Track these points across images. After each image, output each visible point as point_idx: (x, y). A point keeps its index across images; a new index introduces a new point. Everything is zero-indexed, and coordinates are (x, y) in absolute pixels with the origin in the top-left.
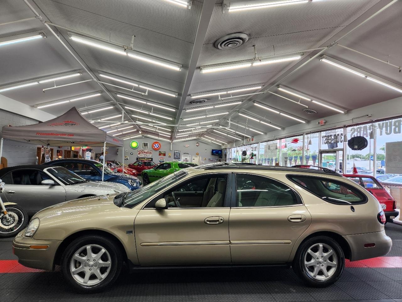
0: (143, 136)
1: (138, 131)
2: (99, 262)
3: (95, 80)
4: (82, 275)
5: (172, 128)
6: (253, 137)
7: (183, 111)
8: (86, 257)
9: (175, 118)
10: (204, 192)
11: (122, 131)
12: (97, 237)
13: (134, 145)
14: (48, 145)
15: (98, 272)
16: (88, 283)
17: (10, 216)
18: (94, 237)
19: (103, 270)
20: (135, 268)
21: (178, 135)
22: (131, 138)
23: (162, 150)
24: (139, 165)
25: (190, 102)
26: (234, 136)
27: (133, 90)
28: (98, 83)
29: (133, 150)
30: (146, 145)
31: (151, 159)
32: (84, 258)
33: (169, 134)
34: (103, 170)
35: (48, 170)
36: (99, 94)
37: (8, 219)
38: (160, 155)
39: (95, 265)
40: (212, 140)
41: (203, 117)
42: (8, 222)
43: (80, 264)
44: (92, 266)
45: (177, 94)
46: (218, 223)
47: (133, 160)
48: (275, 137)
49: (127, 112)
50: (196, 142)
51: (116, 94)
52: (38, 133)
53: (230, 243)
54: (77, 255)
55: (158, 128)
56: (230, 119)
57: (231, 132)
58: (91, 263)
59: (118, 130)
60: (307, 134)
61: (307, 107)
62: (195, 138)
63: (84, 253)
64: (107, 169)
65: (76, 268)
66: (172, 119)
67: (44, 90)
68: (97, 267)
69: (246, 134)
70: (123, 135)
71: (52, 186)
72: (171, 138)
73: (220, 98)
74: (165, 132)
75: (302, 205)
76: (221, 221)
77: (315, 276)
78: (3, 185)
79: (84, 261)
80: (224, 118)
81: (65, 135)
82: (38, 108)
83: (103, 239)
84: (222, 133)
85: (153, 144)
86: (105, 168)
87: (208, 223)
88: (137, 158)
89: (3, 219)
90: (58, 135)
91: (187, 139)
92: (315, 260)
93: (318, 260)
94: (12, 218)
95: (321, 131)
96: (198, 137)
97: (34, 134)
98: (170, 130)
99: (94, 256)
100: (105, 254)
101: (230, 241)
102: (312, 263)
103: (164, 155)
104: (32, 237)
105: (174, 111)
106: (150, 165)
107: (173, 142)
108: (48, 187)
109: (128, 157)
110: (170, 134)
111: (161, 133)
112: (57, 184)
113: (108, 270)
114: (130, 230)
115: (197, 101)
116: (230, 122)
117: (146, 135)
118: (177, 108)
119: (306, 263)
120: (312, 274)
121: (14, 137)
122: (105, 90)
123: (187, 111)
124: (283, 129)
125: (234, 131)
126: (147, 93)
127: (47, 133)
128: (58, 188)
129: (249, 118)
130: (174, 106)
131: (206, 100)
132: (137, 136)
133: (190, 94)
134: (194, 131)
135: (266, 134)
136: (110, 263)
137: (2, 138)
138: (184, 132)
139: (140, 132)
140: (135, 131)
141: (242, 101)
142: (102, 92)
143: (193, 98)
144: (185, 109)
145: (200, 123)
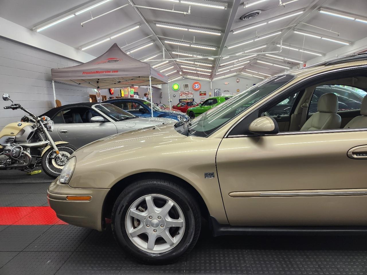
0: (183, 77)
1: (178, 72)
2: (167, 220)
3: (131, 3)
4: (144, 237)
5: (215, 61)
6: (305, 62)
7: (230, 34)
8: (147, 212)
9: (218, 47)
10: (290, 115)
11: (164, 72)
12: (159, 183)
13: (176, 87)
14: (98, 88)
15: (167, 235)
16: (154, 249)
17: (63, 155)
18: (155, 182)
19: (174, 231)
20: (222, 229)
21: (220, 71)
22: (172, 80)
23: (202, 91)
24: (182, 106)
25: (241, 18)
26: (281, 65)
27: (173, 10)
28: (135, 8)
29: (175, 92)
30: (186, 86)
31: (192, 100)
32: (144, 214)
33: (209, 71)
34: (152, 108)
35: (96, 107)
36: (138, 27)
37: (61, 159)
38: (201, 95)
39: (162, 223)
40: (253, 74)
41: (250, 42)
42: (62, 162)
43: (139, 221)
44: (157, 225)
45: (227, 4)
47: (176, 102)
50: (236, 78)
51: (155, 24)
52: (84, 72)
54: (133, 209)
55: (199, 65)
56: (281, 43)
57: (279, 59)
58: (155, 221)
62: (235, 74)
63: (143, 205)
64: (155, 107)
65: (135, 228)
66: (214, 49)
67: (82, 24)
68: (164, 227)
69: (297, 60)
71: (102, 122)
72: (211, 77)
73: (281, 3)
78: (51, 123)
79: (145, 218)
80: (272, 43)
81: (109, 72)
82: (83, 49)
83: (168, 185)
84: (267, 63)
85: (193, 85)
86: (153, 106)
87: (355, 156)
88: (180, 100)
89: (56, 159)
90: (103, 72)
91: (226, 76)
94: (65, 158)
96: (238, 73)
97: (81, 74)
98: (211, 66)
99: (158, 210)
100: (173, 208)
103: (205, 94)
104: (68, 184)
105: (219, 34)
106: (193, 105)
107: (213, 80)
108: (98, 124)
109: (172, 100)
110: (211, 71)
111: (201, 71)
112: (107, 121)
113: (182, 232)
114: (211, 172)
115: (250, 13)
117: (186, 76)
118: (223, 31)
122: (144, 20)
123: (235, 33)
124: (352, 43)
125: (283, 58)
126: (189, 11)
127: (93, 71)
128: (107, 125)
129: (306, 36)
130: (220, 28)
131: (260, 12)
132: (178, 78)
133: (242, 2)
134: (236, 63)
135: (324, 55)
136: (182, 221)
137: (53, 81)
138: (226, 67)
139: (181, 73)
140: (175, 72)
141: (304, 9)
142: (140, 23)
143: (247, 6)
144: (232, 30)
145: (245, 52)
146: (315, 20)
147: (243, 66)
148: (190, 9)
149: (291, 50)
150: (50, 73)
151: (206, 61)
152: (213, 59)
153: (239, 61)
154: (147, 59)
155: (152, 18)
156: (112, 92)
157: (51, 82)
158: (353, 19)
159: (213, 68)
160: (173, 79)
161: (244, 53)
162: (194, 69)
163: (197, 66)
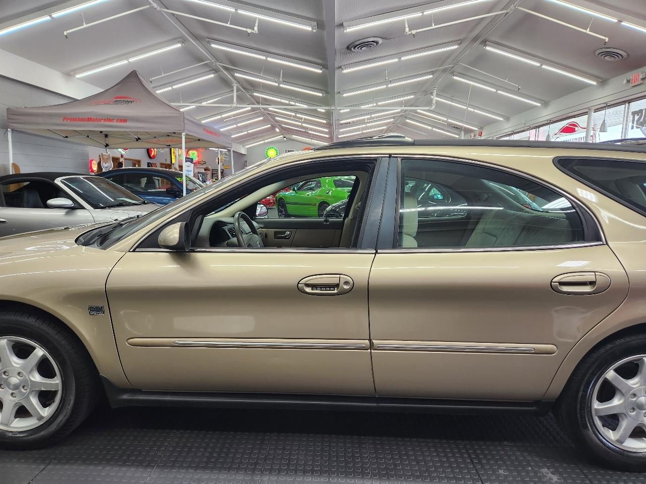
0: (285, 137)
1: (273, 127)
2: (33, 379)
3: (155, 5)
5: (328, 115)
6: (482, 128)
7: (337, 72)
9: (327, 92)
10: (344, 219)
11: (246, 127)
13: (272, 153)
14: (106, 146)
15: (31, 403)
16: (13, 425)
20: (125, 397)
22: (266, 141)
25: (348, 48)
26: (443, 130)
27: (229, 23)
28: (165, 14)
33: (324, 130)
36: (180, 45)
39: (24, 385)
41: (381, 87)
44: (16, 387)
45: (314, 23)
46: (335, 291)
48: (528, 124)
49: (243, 87)
51: (209, 43)
52: (66, 118)
53: (372, 346)
55: (304, 119)
56: (435, 92)
57: (440, 120)
58: (15, 380)
59: (238, 125)
60: (596, 111)
61: (607, 39)
66: (321, 95)
67: (65, 33)
68: (29, 390)
69: (466, 123)
70: (249, 135)
71: (71, 209)
73: (407, 29)
74: (316, 125)
75: (601, 243)
76: (346, 287)
77: (621, 441)
82: (78, 76)
87: (308, 290)
90: (100, 120)
92: (625, 401)
93: (634, 399)
95: (629, 102)
97: (60, 121)
98: (325, 122)
99: (17, 363)
100: (44, 359)
101: (370, 340)
102: (616, 406)
105: (320, 71)
108: (63, 212)
110: (328, 130)
111: (312, 130)
112: (78, 207)
114: (99, 305)
115: (361, 41)
116: (435, 99)
117: (288, 136)
118: (324, 66)
119: (596, 405)
120: (611, 436)
121: (27, 127)
122: (187, 34)
123: (345, 71)
124: (546, 104)
125: (445, 119)
126: (256, 28)
127: (81, 117)
128: (80, 213)
129: (473, 86)
130: (320, 61)
131: (380, 41)
132: (278, 137)
133: (341, 22)
134: (368, 121)
135: (507, 119)
136: (58, 382)
137: (9, 129)
138: (352, 126)
139: (277, 130)
140: (267, 128)
141: (460, 42)
142: (183, 40)
143: (349, 30)
144: (340, 65)
145: (379, 103)
146: (481, 61)
147: (385, 127)
148: (257, 25)
149: (454, 106)
150: (5, 114)
151: (314, 113)
152: (323, 111)
153: (374, 118)
154: (208, 102)
155: (203, 33)
156: (153, 154)
157: (3, 131)
158: (538, 64)
159: (329, 125)
160: (266, 139)
161: (377, 106)
162: (298, 125)
163: (301, 121)
